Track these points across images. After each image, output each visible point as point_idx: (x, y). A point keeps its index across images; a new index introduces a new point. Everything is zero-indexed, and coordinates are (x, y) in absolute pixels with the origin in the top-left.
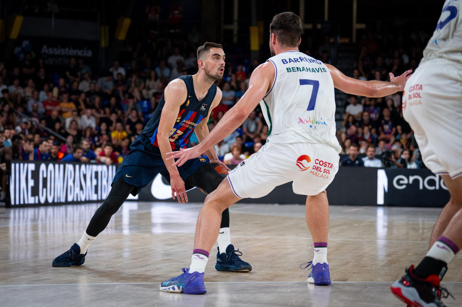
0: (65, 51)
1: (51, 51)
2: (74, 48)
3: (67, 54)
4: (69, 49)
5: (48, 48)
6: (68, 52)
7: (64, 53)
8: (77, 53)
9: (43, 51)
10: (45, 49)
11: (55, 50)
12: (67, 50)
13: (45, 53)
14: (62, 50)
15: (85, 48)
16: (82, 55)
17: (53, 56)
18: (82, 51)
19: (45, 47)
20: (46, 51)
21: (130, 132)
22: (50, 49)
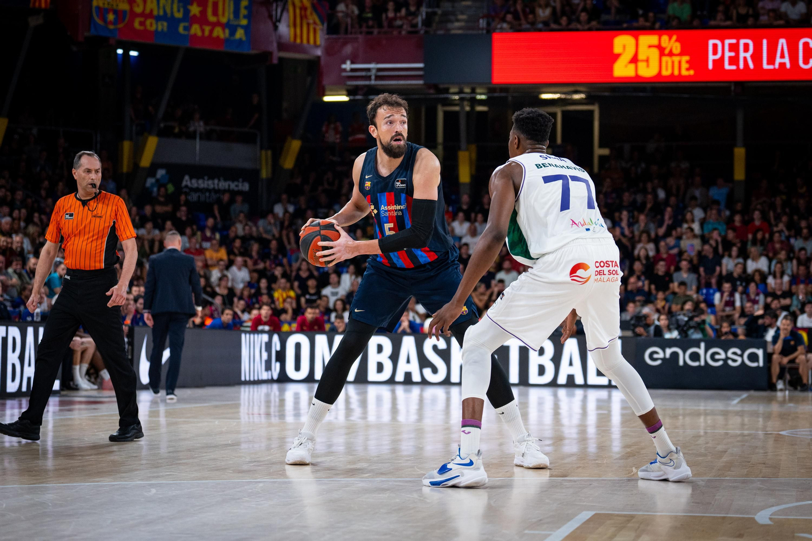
0: (214, 184)
1: (194, 183)
2: (225, 180)
3: (216, 187)
4: (219, 180)
5: (191, 179)
6: (218, 185)
7: (211, 186)
8: (229, 186)
9: (184, 183)
10: (187, 181)
11: (200, 181)
12: (216, 181)
13: (186, 186)
14: (210, 182)
15: (241, 180)
16: (236, 189)
17: (197, 190)
18: (236, 183)
19: (187, 178)
20: (189, 184)
21: (299, 292)
22: (194, 181)
